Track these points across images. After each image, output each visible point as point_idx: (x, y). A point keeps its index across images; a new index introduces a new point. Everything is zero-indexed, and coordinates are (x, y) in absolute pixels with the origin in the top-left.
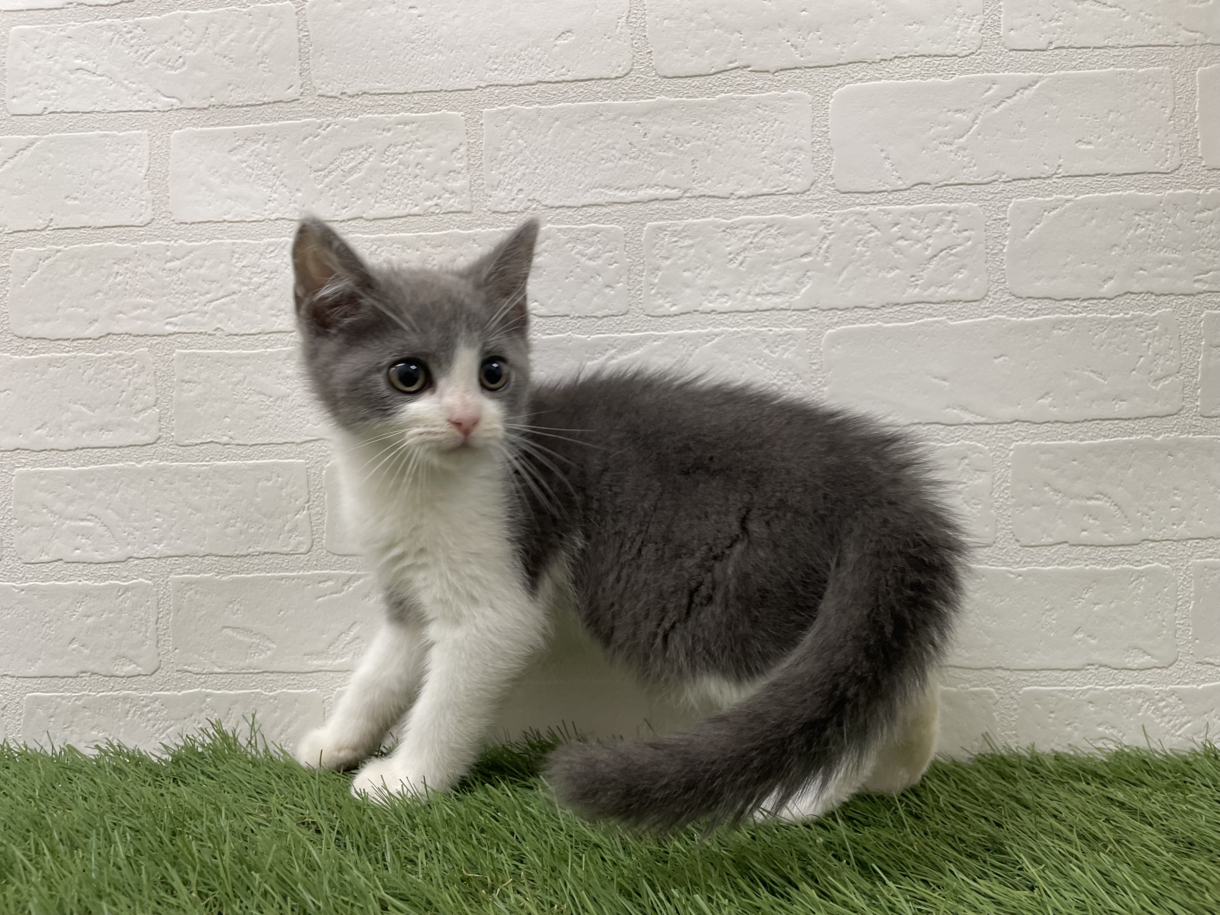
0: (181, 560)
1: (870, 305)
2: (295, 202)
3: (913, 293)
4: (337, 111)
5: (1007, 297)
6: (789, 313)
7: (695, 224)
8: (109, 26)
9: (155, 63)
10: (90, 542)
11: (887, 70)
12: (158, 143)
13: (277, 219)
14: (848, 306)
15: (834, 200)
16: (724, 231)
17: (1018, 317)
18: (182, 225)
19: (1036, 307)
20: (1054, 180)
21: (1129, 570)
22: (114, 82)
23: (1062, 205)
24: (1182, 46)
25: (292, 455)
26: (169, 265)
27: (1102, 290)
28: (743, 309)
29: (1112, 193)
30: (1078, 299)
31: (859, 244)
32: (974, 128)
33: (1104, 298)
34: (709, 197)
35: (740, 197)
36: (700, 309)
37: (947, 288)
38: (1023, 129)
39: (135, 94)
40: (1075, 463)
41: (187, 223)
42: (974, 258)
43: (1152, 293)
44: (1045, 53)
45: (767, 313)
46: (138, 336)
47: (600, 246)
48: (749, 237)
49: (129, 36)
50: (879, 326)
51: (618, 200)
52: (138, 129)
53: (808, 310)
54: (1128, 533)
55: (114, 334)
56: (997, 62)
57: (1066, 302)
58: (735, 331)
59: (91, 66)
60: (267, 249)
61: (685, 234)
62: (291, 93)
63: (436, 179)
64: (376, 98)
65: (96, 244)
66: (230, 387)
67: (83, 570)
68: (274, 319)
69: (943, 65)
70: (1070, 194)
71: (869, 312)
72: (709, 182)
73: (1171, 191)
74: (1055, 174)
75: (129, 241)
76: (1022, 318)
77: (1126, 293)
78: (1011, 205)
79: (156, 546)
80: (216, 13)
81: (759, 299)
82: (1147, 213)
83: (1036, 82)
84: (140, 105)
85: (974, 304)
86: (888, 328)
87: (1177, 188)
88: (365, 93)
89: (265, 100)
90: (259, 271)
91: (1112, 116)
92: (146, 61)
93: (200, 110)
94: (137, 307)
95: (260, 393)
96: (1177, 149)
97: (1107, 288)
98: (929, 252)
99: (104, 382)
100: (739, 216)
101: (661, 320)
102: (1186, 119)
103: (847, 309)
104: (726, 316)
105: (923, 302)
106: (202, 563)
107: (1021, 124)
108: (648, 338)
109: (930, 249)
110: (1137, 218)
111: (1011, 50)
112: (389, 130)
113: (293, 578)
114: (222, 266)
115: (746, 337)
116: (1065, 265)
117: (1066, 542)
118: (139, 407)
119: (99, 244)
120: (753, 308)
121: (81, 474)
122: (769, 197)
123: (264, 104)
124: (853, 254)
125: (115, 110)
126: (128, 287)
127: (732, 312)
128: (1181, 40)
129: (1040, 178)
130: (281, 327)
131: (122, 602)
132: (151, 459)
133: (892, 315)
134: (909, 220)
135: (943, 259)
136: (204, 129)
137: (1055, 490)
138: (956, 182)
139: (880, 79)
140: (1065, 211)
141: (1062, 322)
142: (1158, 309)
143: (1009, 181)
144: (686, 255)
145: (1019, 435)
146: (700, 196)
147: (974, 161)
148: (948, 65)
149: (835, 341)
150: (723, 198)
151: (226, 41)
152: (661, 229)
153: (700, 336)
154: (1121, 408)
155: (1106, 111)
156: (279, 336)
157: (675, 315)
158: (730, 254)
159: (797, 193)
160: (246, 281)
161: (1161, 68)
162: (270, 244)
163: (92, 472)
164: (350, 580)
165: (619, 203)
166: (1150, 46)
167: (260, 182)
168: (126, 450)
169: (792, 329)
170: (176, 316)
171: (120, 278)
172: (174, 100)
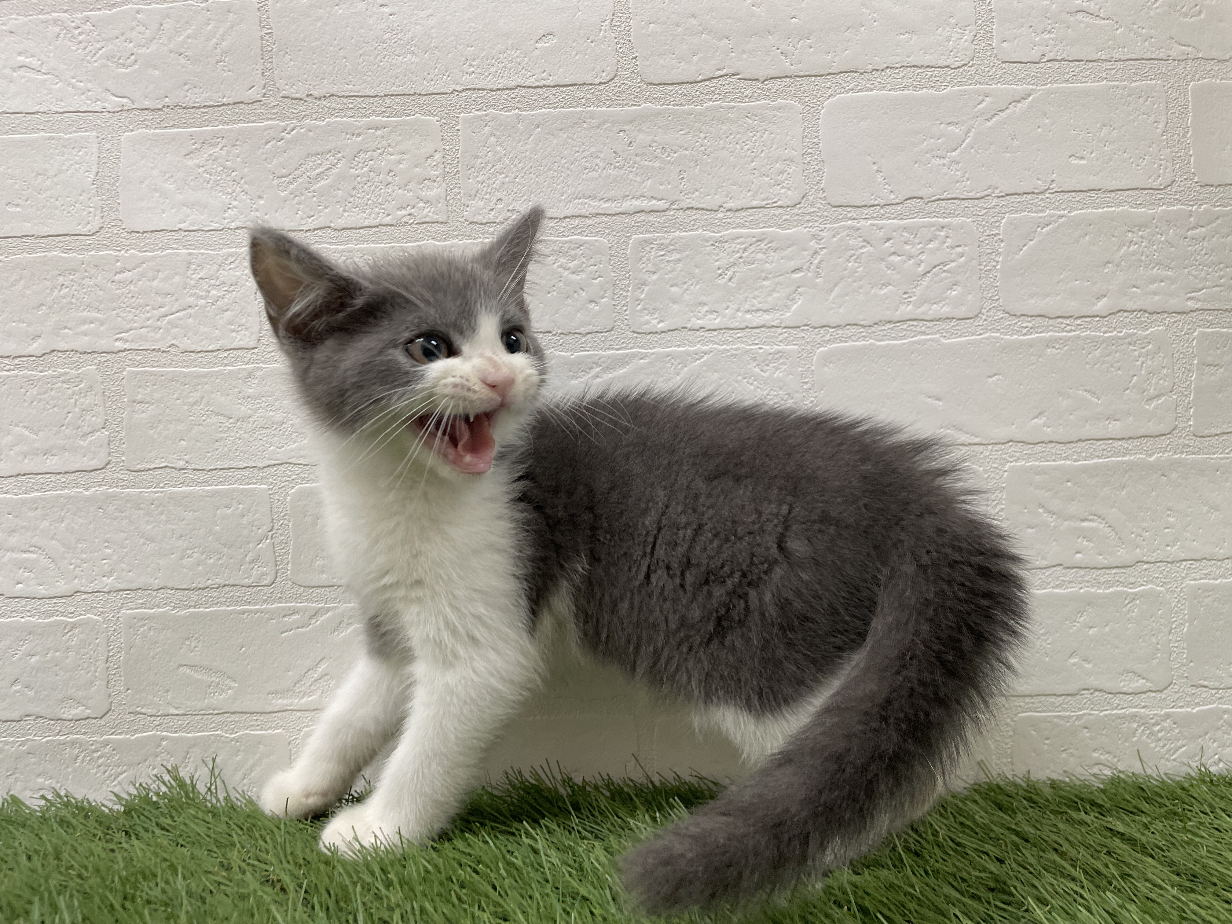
0: (133, 594)
1: (862, 323)
2: (257, 210)
3: (907, 310)
4: (303, 113)
5: (1000, 315)
6: (780, 330)
7: (682, 238)
8: (56, 21)
9: (104, 61)
10: (33, 576)
11: (879, 80)
12: (108, 146)
13: (237, 228)
14: (840, 323)
15: (825, 213)
16: (712, 245)
17: (1011, 335)
18: (134, 234)
19: (1030, 325)
20: (1047, 195)
21: (1124, 592)
22: (61, 81)
23: (1056, 222)
24: (1174, 60)
25: (255, 481)
26: (119, 277)
27: (1095, 308)
28: (732, 326)
29: (1105, 209)
30: (1071, 317)
31: (852, 260)
32: (967, 141)
33: (1097, 316)
34: (697, 209)
35: (730, 210)
36: (689, 326)
37: (941, 305)
38: (1016, 143)
39: (83, 94)
40: (1069, 484)
41: (138, 232)
42: (967, 275)
43: (1145, 311)
44: (1038, 66)
45: (758, 331)
46: (85, 352)
47: (584, 260)
48: (738, 252)
49: (77, 32)
50: (871, 345)
51: (602, 212)
52: (86, 131)
53: (799, 327)
54: (1123, 554)
55: (59, 351)
56: (990, 74)
57: (1060, 320)
58: (724, 349)
59: (34, 62)
60: (226, 259)
61: (672, 247)
62: (253, 94)
63: (409, 187)
64: (345, 100)
65: (39, 254)
66: (186, 407)
67: (26, 605)
68: (234, 334)
69: (935, 76)
70: (1064, 210)
71: (862, 330)
72: (697, 193)
73: (1164, 207)
74: (1049, 189)
75: (76, 251)
76: (1015, 337)
77: (1119, 311)
78: (1004, 221)
79: (105, 579)
80: (171, 8)
81: (749, 316)
82: (1139, 230)
83: (1029, 95)
84: (88, 105)
85: (968, 321)
86: (881, 346)
87: (1170, 204)
88: (333, 95)
89: (225, 100)
90: (217, 283)
91: (1105, 130)
92: (94, 59)
93: (153, 110)
94: (84, 322)
95: (217, 414)
96: (1169, 164)
97: (1101, 306)
98: (921, 269)
99: (48, 403)
100: (728, 229)
101: (648, 337)
102: (1179, 135)
103: (838, 326)
104: (715, 333)
105: (916, 320)
106: (156, 597)
107: (1014, 137)
108: (633, 356)
109: (923, 265)
110: (1130, 234)
111: (1004, 62)
112: (359, 135)
113: (256, 612)
114: (177, 279)
115: (736, 355)
116: (1058, 282)
117: (1061, 565)
118: (86, 429)
119: (43, 254)
120: (743, 325)
121: (23, 502)
122: (759, 210)
123: (223, 105)
124: (846, 270)
125: (62, 110)
126: (74, 301)
127: (721, 329)
128: (1173, 54)
129: (1033, 193)
130: (242, 344)
131: (69, 639)
132: (100, 486)
133: (885, 332)
134: (902, 235)
135: (936, 275)
136: (157, 131)
137: (1049, 512)
138: (949, 196)
139: (872, 90)
140: (1058, 228)
141: (1056, 340)
142: (1151, 327)
143: (1002, 196)
144: (673, 270)
145: (1013, 456)
146: (688, 208)
147: (967, 175)
148: (940, 77)
149: (827, 359)
150: (711, 210)
151: (182, 38)
152: (647, 242)
153: (688, 354)
154: (1114, 428)
155: (1099, 126)
156: (240, 353)
157: (662, 332)
158: (719, 269)
159: (788, 206)
160: (203, 294)
161: (1154, 82)
162: (230, 255)
163: (34, 500)
164: (317, 613)
165: (604, 215)
166: (1143, 59)
167: (218, 188)
168: (72, 477)
169: (782, 347)
170: (127, 331)
171: (65, 291)
172: (125, 100)
